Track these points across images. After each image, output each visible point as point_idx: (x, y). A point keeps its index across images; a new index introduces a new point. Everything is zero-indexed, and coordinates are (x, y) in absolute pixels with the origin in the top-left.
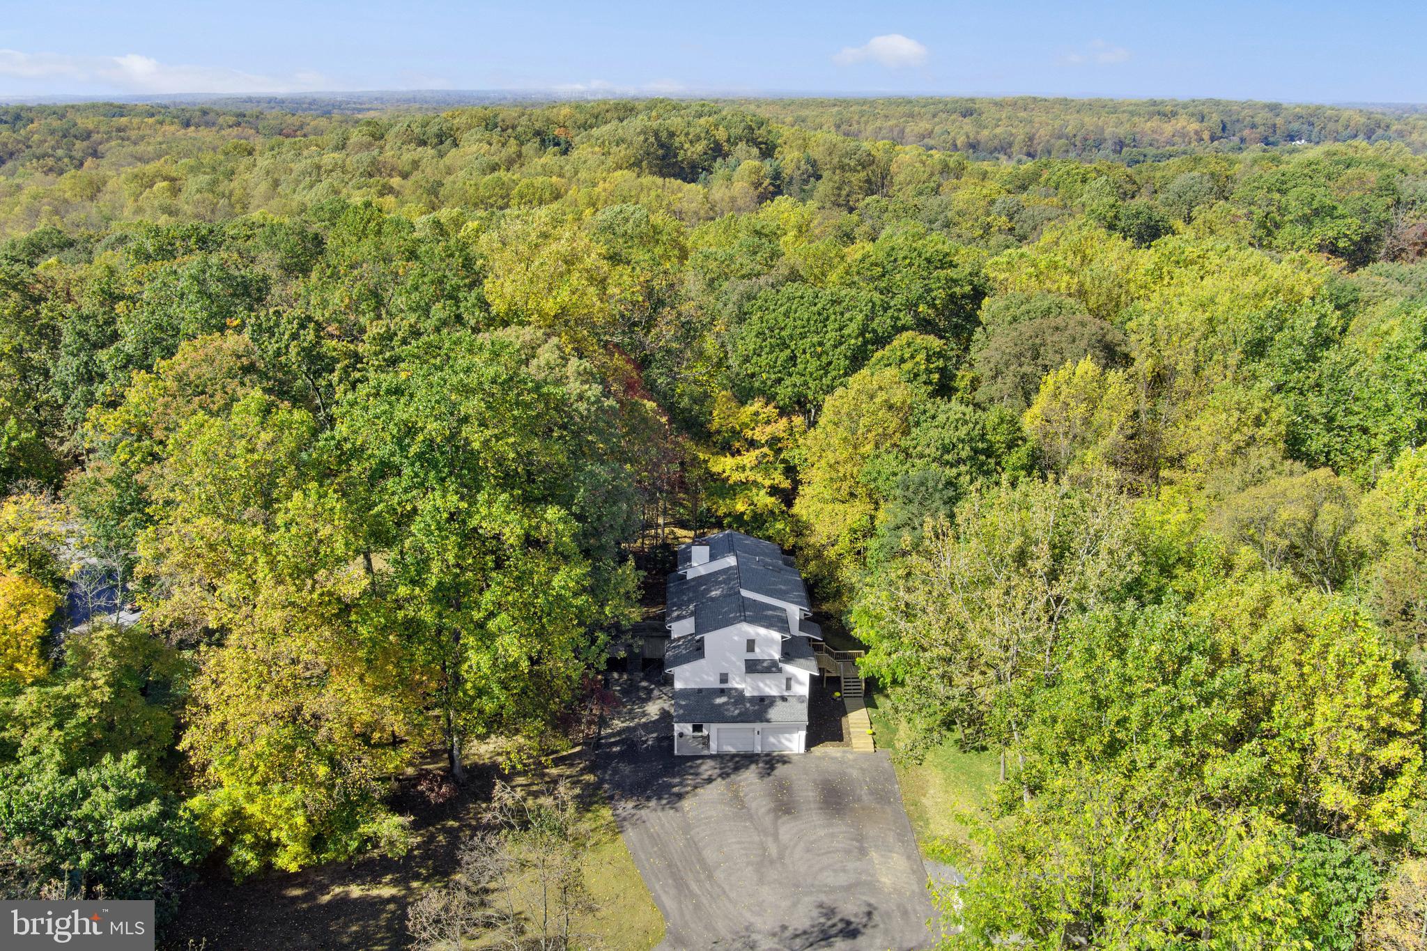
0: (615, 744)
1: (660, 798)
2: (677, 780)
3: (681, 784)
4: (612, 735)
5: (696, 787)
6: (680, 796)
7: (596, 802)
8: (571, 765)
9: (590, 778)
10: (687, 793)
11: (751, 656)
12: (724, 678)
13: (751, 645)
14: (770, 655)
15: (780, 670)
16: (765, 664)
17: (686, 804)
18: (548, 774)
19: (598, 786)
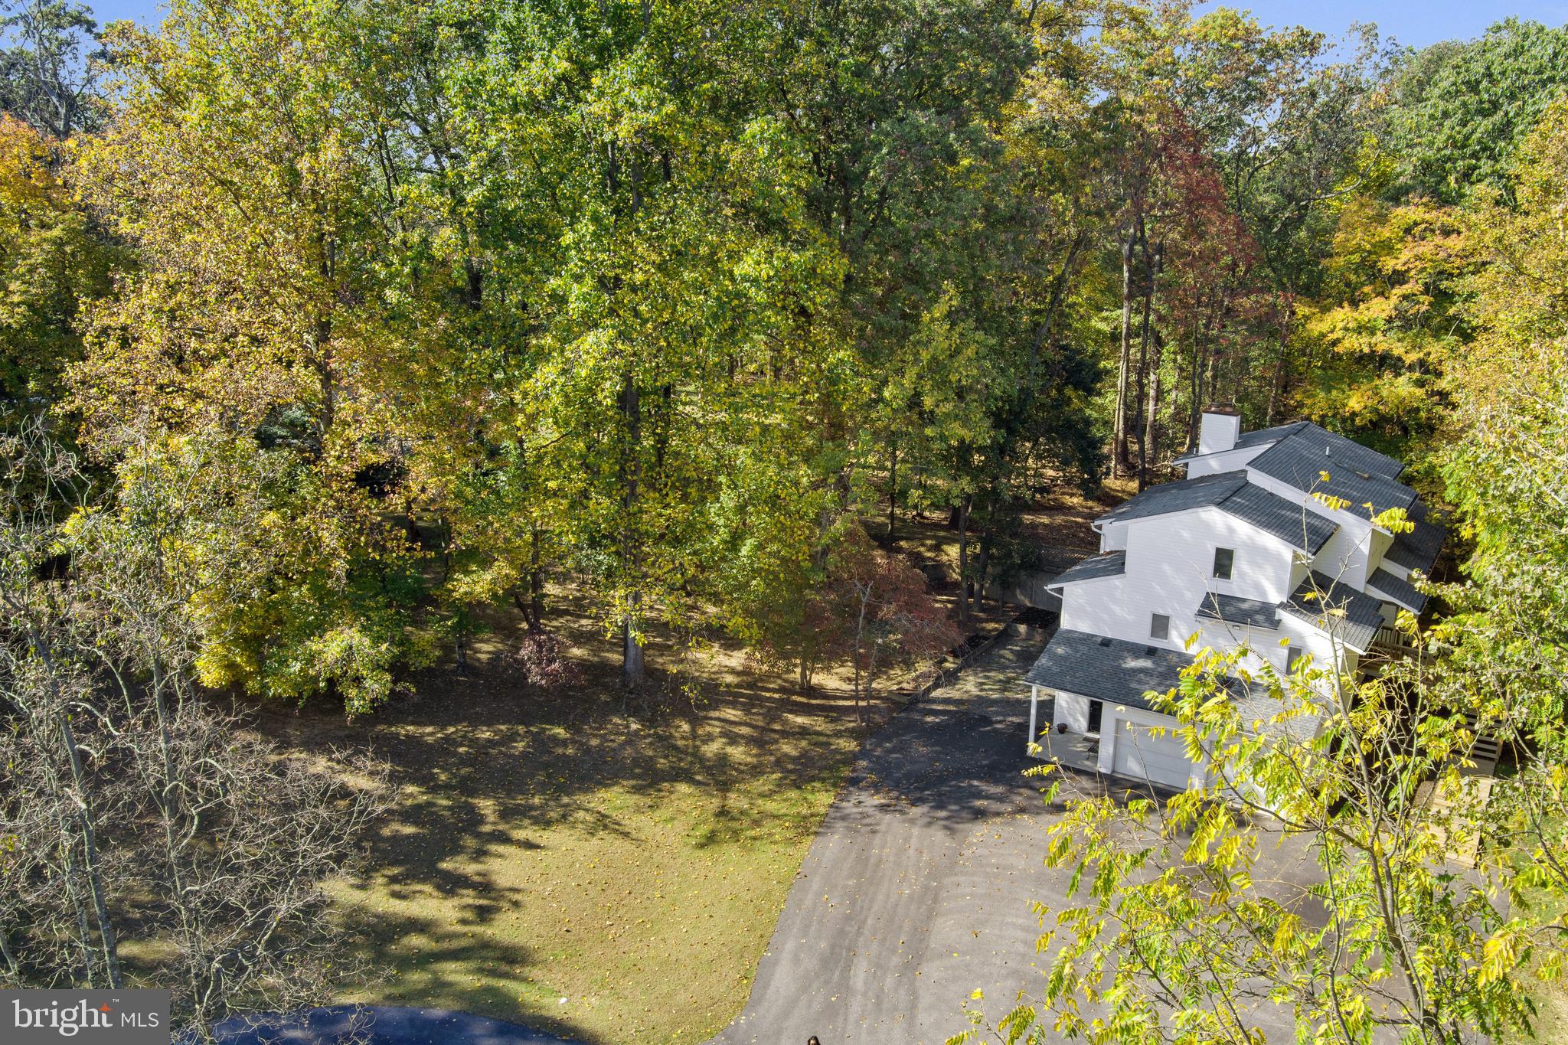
0: (935, 713)
1: (940, 806)
2: (1000, 789)
3: (1000, 799)
4: (947, 701)
5: (1022, 810)
6: (980, 815)
7: (823, 780)
8: (833, 720)
9: (849, 745)
10: (998, 814)
11: (1222, 587)
12: (1160, 624)
13: (1223, 562)
14: (1262, 591)
15: (1275, 624)
16: (1245, 606)
17: (979, 831)
18: (785, 722)
19: (850, 759)
